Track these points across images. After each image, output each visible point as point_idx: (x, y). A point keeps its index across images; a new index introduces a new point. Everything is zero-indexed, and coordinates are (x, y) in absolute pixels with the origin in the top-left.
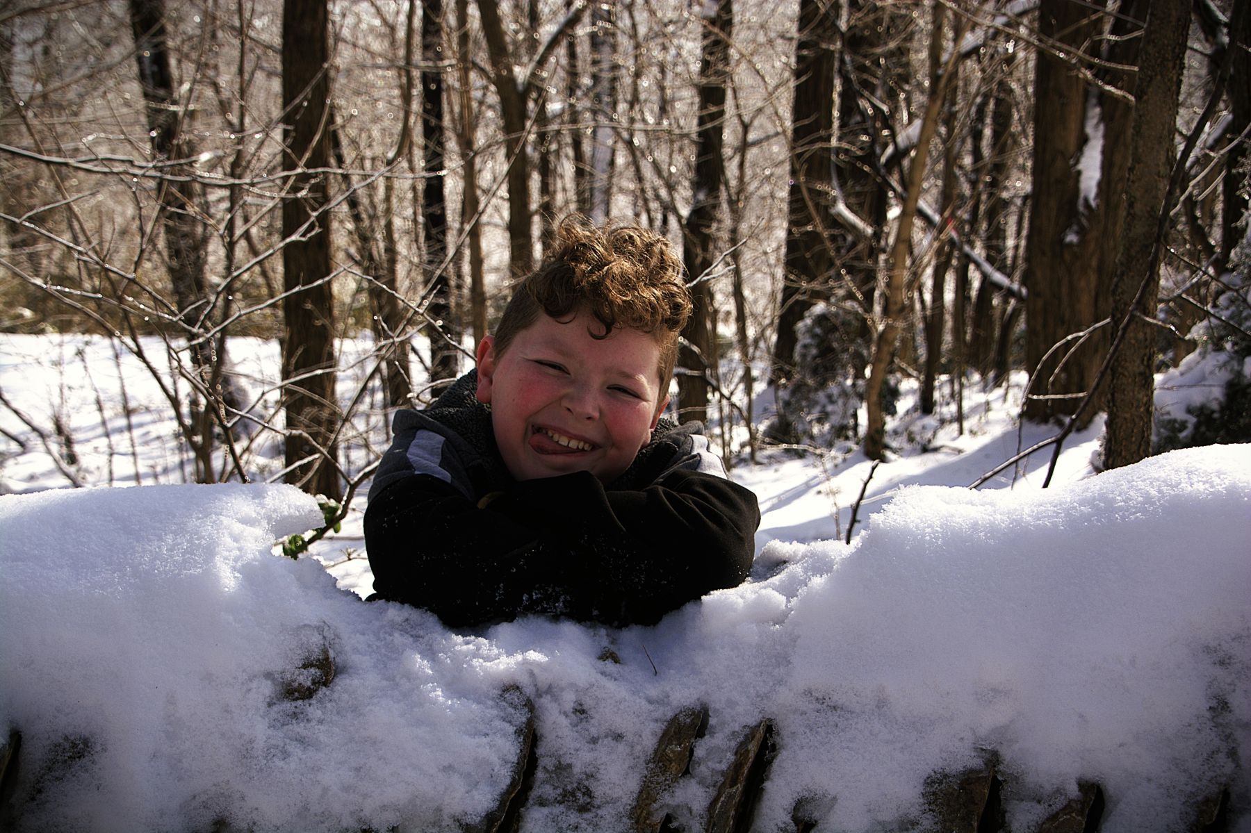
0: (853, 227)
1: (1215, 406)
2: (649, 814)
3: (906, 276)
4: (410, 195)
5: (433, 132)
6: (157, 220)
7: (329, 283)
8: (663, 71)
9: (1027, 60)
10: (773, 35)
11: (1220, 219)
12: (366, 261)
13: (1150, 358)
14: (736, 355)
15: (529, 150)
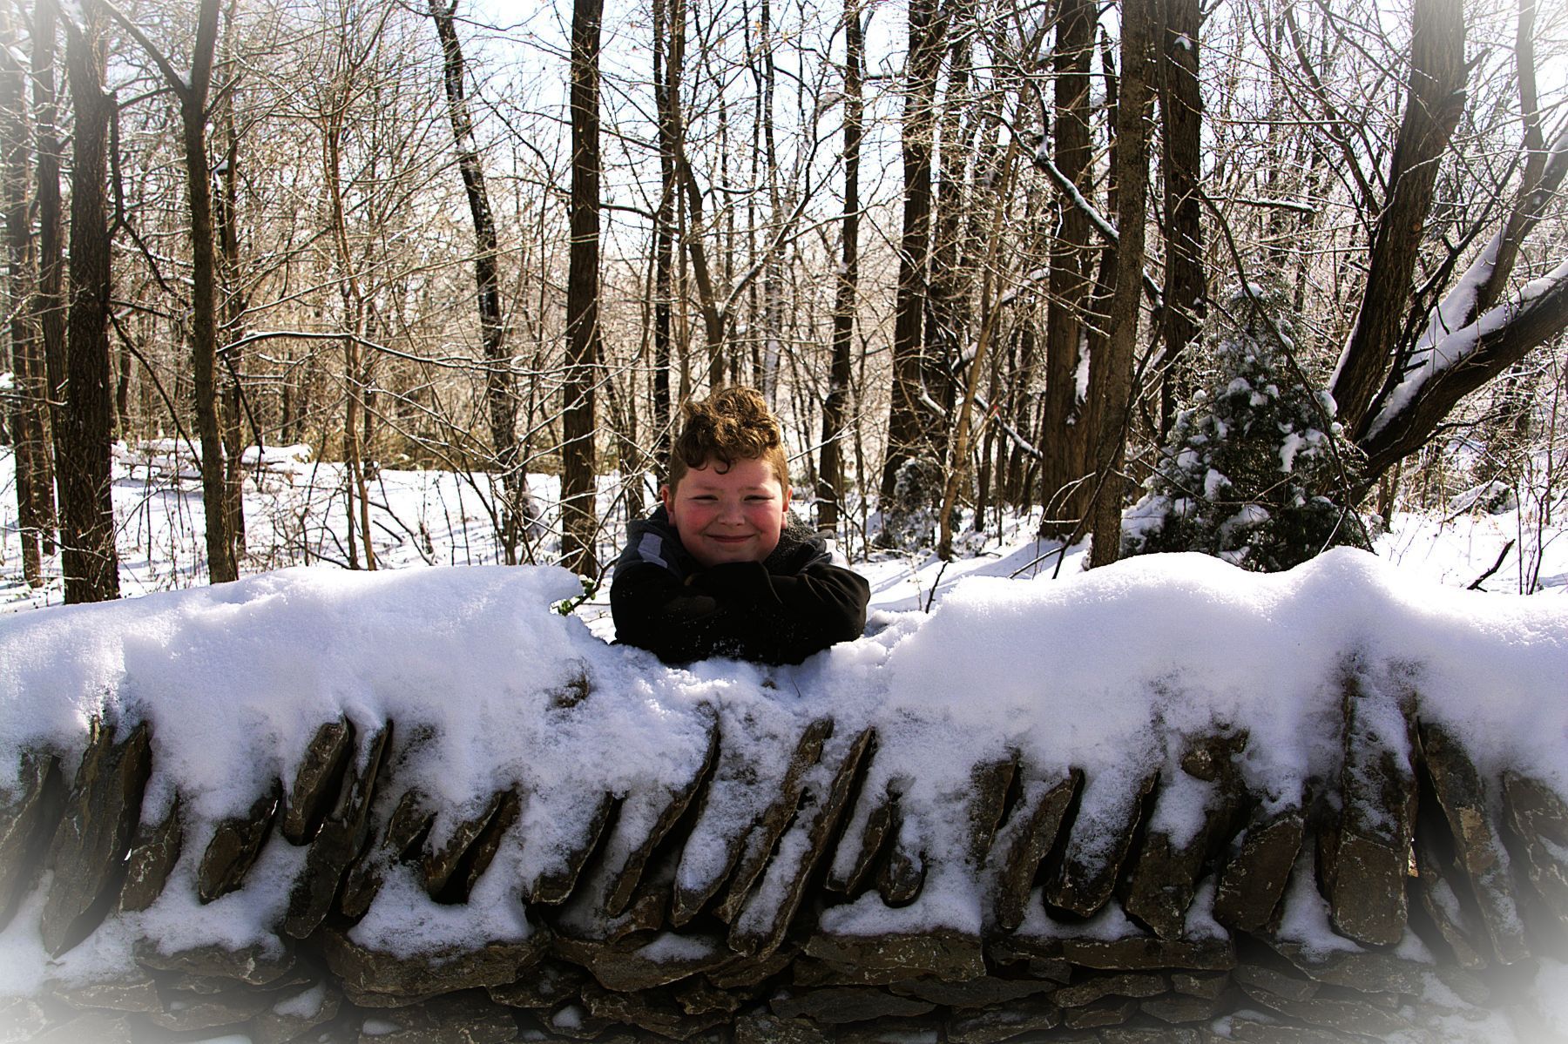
0: (934, 409)
1: (1158, 530)
2: (793, 787)
3: (967, 442)
4: (646, 383)
5: (662, 342)
6: (486, 397)
7: (593, 438)
8: (812, 307)
9: (1042, 309)
10: (883, 286)
11: (1160, 413)
12: (617, 424)
13: (1120, 498)
14: (856, 490)
15: (724, 355)
